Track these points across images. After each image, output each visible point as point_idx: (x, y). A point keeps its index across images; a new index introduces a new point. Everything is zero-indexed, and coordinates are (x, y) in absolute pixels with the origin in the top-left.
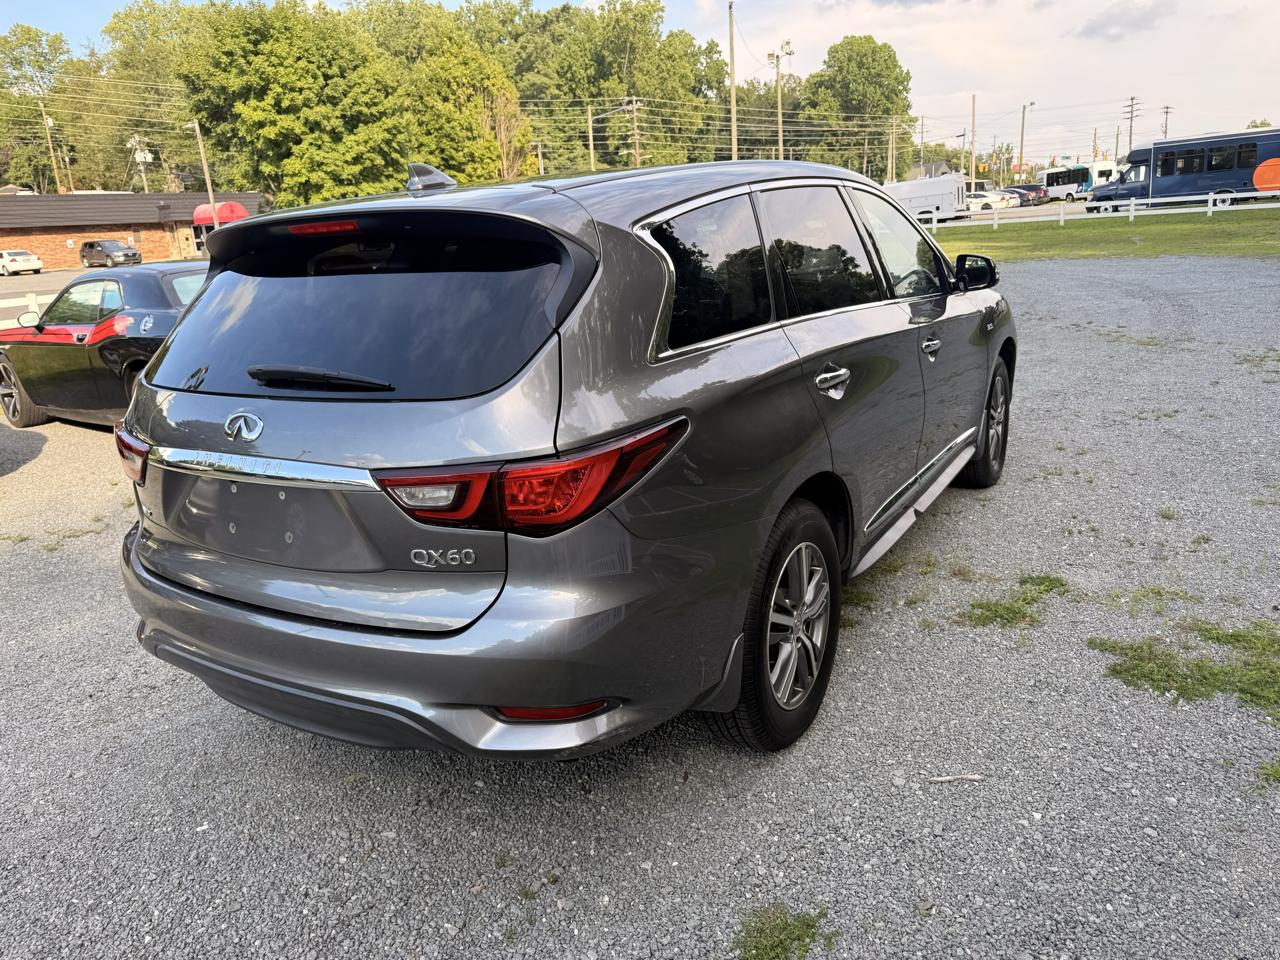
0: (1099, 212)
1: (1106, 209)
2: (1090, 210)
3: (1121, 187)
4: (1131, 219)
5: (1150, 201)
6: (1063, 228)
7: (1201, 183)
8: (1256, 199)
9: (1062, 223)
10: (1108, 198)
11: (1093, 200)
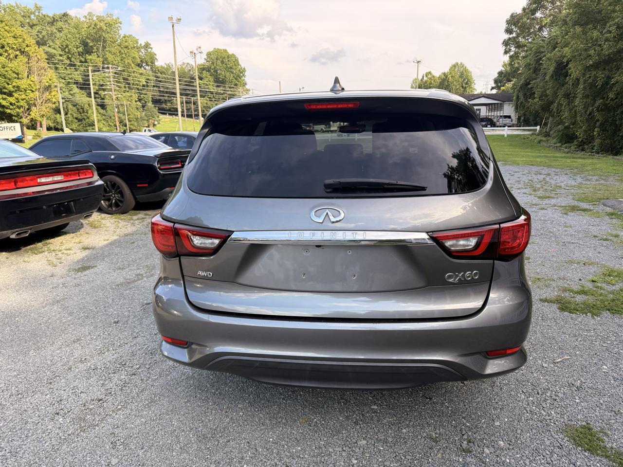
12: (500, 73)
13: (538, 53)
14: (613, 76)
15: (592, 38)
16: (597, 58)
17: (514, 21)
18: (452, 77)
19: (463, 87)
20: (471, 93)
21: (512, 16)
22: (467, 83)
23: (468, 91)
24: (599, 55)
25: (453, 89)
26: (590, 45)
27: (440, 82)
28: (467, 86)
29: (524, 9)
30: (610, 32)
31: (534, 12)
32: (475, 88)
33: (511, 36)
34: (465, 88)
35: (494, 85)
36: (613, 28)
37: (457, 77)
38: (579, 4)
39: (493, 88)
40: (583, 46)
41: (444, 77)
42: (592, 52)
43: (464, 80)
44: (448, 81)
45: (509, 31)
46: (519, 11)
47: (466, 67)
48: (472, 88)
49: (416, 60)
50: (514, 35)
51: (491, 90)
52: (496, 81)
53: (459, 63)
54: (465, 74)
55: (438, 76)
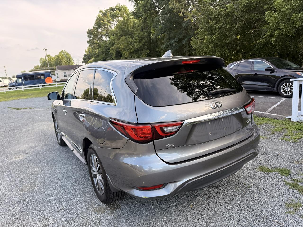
0: (12, 89)
1: (14, 89)
2: (10, 89)
3: (16, 83)
4: (23, 90)
5: (25, 86)
6: (5, 93)
7: (35, 82)
8: (47, 85)
9: (5, 92)
10: (13, 86)
11: (10, 87)
12: (85, 55)
13: (106, 46)
14: (140, 56)
15: (129, 41)
16: (133, 49)
17: (90, 32)
18: (61, 57)
19: (68, 62)
20: (73, 65)
21: (89, 30)
22: (69, 60)
23: (71, 64)
24: (134, 48)
25: (63, 63)
26: (129, 44)
27: (56, 60)
28: (70, 61)
29: (93, 28)
30: (136, 39)
31: (98, 29)
32: (74, 62)
33: (90, 39)
34: (69, 62)
35: (83, 61)
36: (137, 38)
37: (64, 57)
38: (121, 27)
39: (83, 62)
40: (127, 44)
41: (58, 57)
42: (131, 47)
43: (68, 58)
44: (60, 59)
45: (89, 37)
46: (91, 28)
47: (67, 52)
48: (72, 62)
49: (45, 49)
50: (91, 38)
51: (82, 63)
52: (84, 59)
53: (64, 51)
54: (68, 55)
55: (54, 57)
